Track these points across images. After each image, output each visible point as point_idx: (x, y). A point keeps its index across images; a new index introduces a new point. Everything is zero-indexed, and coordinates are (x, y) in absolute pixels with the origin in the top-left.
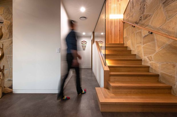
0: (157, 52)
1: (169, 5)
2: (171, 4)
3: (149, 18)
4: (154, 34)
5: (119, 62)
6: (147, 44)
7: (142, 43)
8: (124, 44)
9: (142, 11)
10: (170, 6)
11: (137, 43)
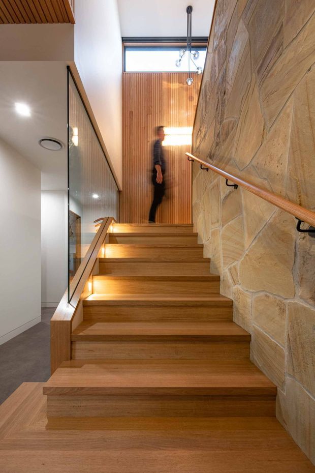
0: (247, 252)
1: (271, 72)
2: (274, 68)
3: (232, 132)
4: (240, 187)
5: (146, 285)
6: (229, 223)
7: (220, 222)
8: (192, 225)
9: (220, 115)
10: (272, 75)
11: (212, 223)
